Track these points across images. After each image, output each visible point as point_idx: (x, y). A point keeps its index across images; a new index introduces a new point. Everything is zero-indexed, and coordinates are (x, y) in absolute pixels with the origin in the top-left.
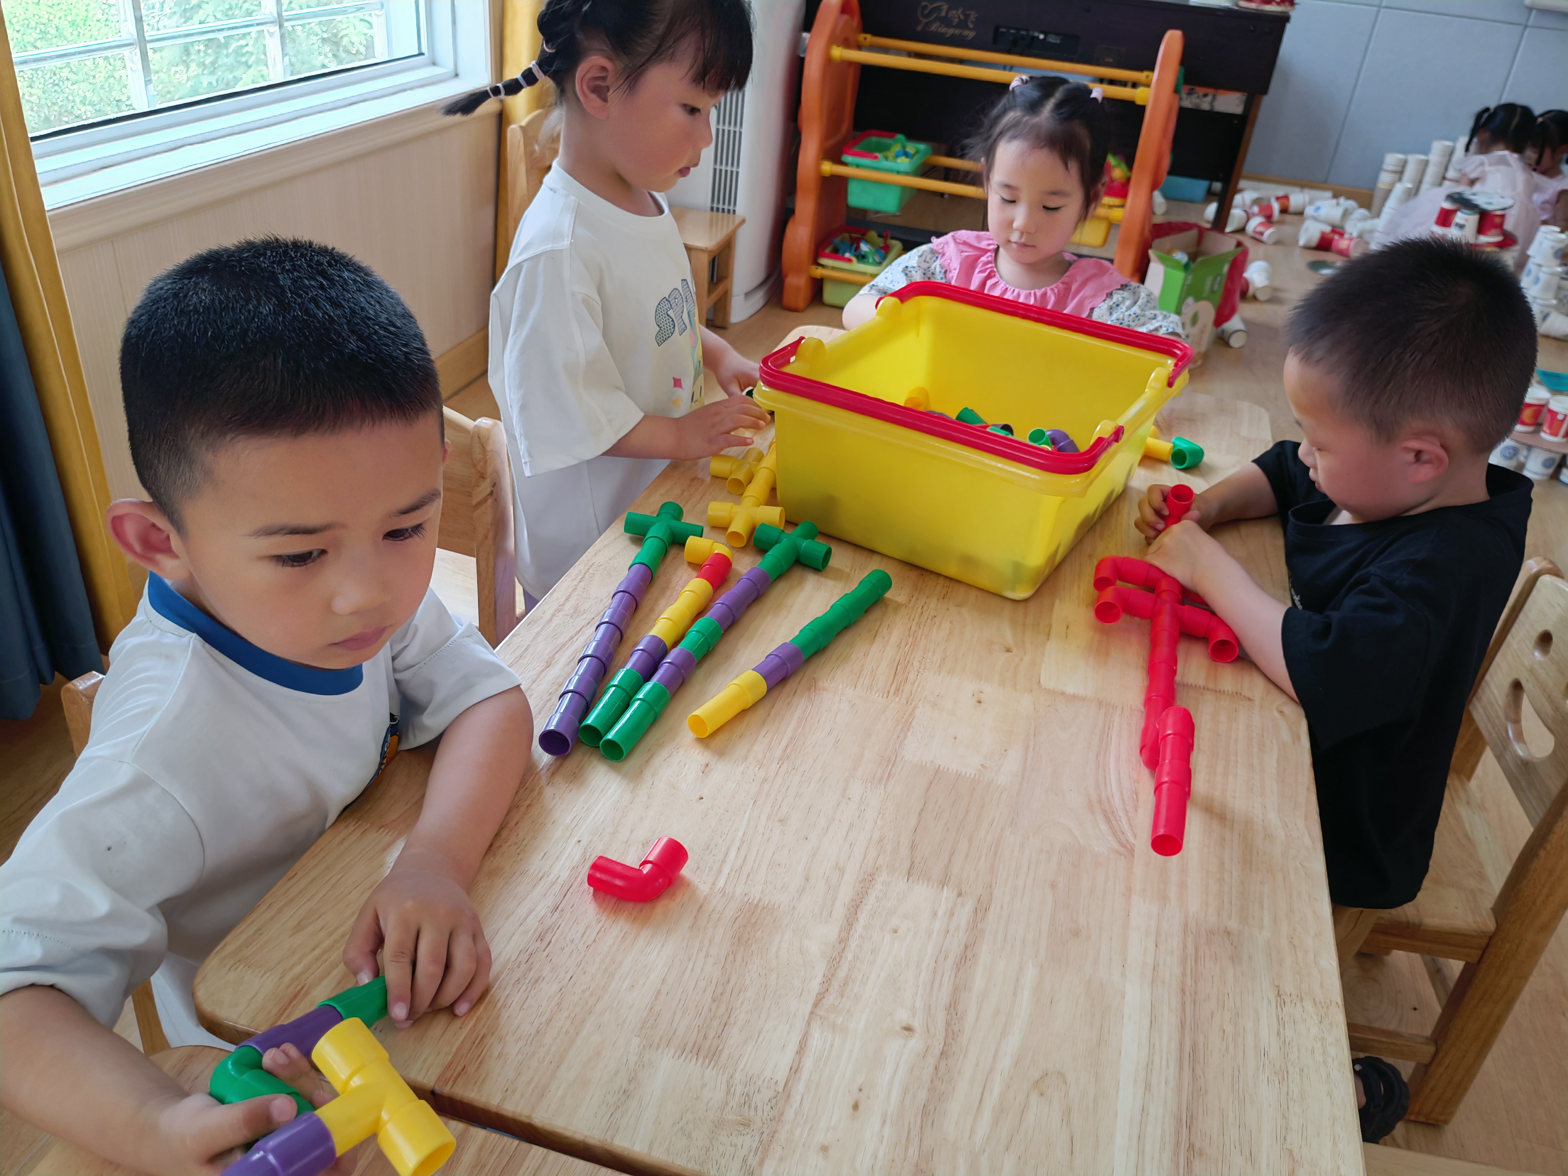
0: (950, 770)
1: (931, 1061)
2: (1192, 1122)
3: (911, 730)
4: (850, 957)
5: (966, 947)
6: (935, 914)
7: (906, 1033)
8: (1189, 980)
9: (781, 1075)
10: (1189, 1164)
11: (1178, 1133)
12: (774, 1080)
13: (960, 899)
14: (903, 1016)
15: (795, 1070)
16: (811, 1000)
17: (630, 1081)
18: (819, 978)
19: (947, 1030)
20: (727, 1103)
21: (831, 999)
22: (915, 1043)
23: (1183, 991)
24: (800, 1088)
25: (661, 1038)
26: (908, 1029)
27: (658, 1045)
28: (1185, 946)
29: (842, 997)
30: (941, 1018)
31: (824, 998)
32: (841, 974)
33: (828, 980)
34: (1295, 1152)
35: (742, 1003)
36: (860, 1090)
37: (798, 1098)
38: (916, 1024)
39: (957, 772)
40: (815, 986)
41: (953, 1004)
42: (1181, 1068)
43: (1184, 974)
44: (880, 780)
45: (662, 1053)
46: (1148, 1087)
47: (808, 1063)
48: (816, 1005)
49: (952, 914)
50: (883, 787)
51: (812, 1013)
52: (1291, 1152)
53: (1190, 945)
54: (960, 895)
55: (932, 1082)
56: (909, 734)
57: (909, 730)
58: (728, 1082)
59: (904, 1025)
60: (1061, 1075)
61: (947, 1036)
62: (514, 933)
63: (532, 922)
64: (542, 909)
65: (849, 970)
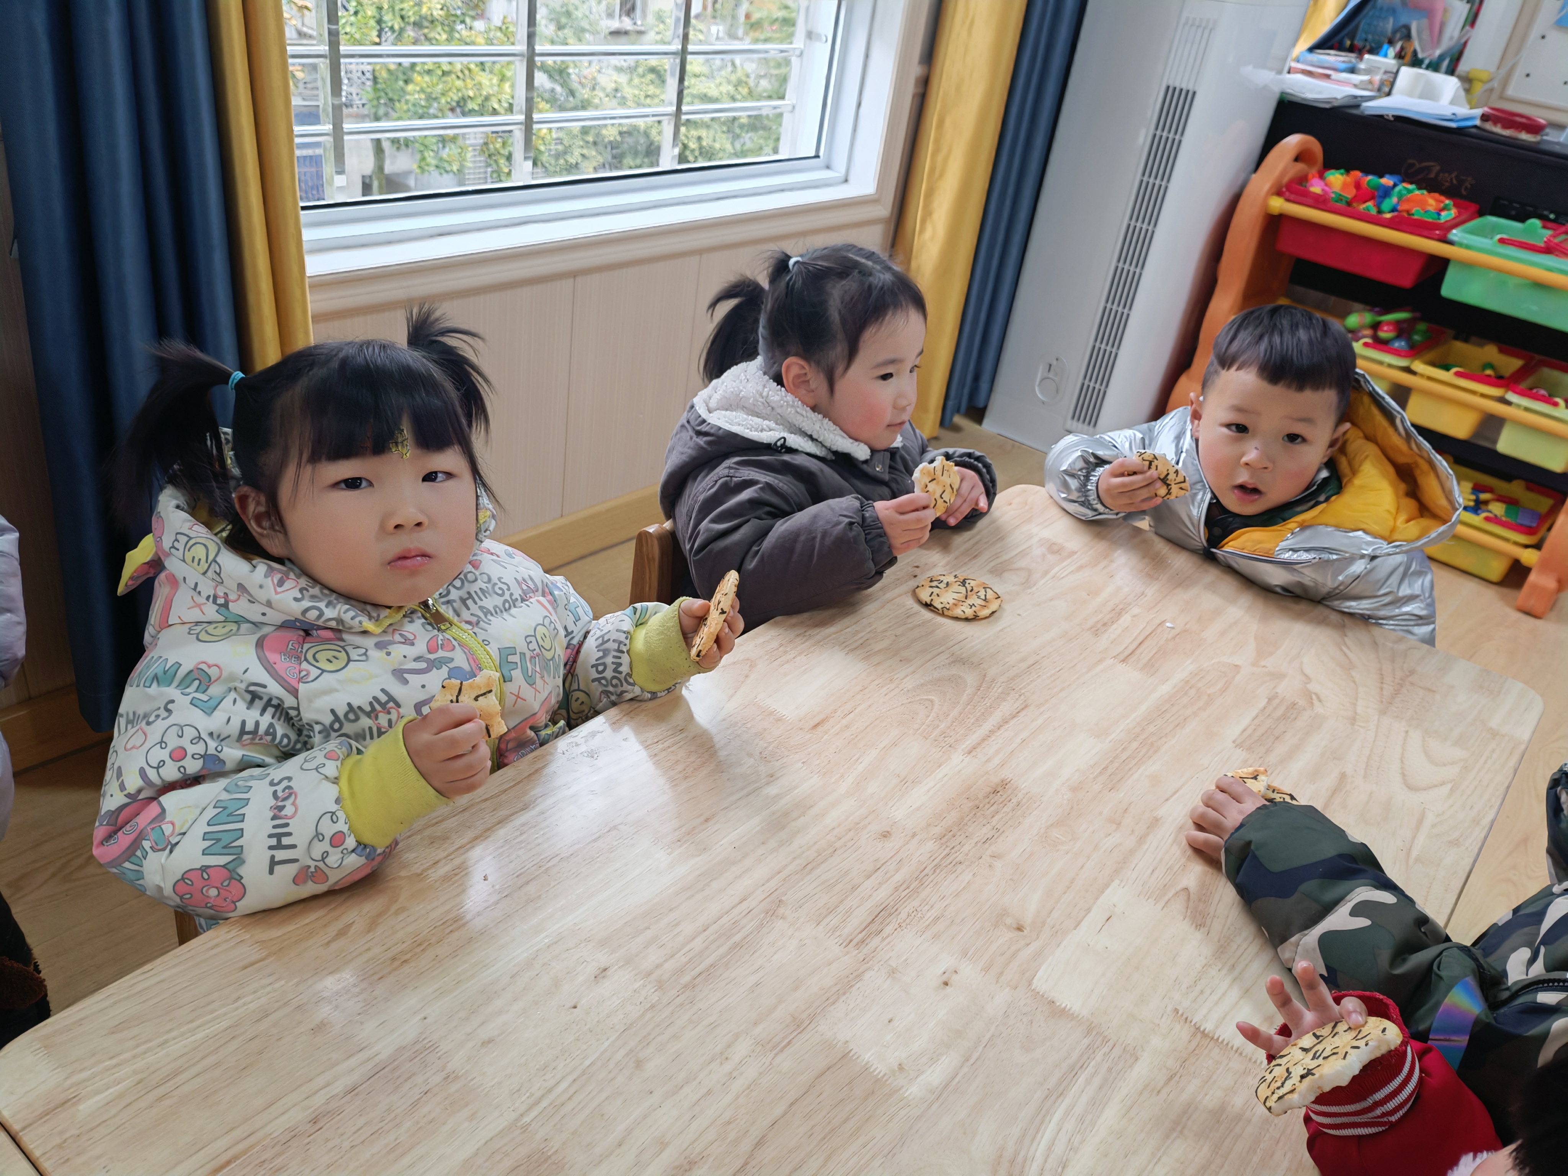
0: (859, 1061)
3: (847, 995)
39: (866, 1064)
44: (774, 1047)
50: (772, 1055)
56: (844, 998)
57: (844, 994)
62: (295, 1105)
63: (319, 1100)
64: (338, 1087)
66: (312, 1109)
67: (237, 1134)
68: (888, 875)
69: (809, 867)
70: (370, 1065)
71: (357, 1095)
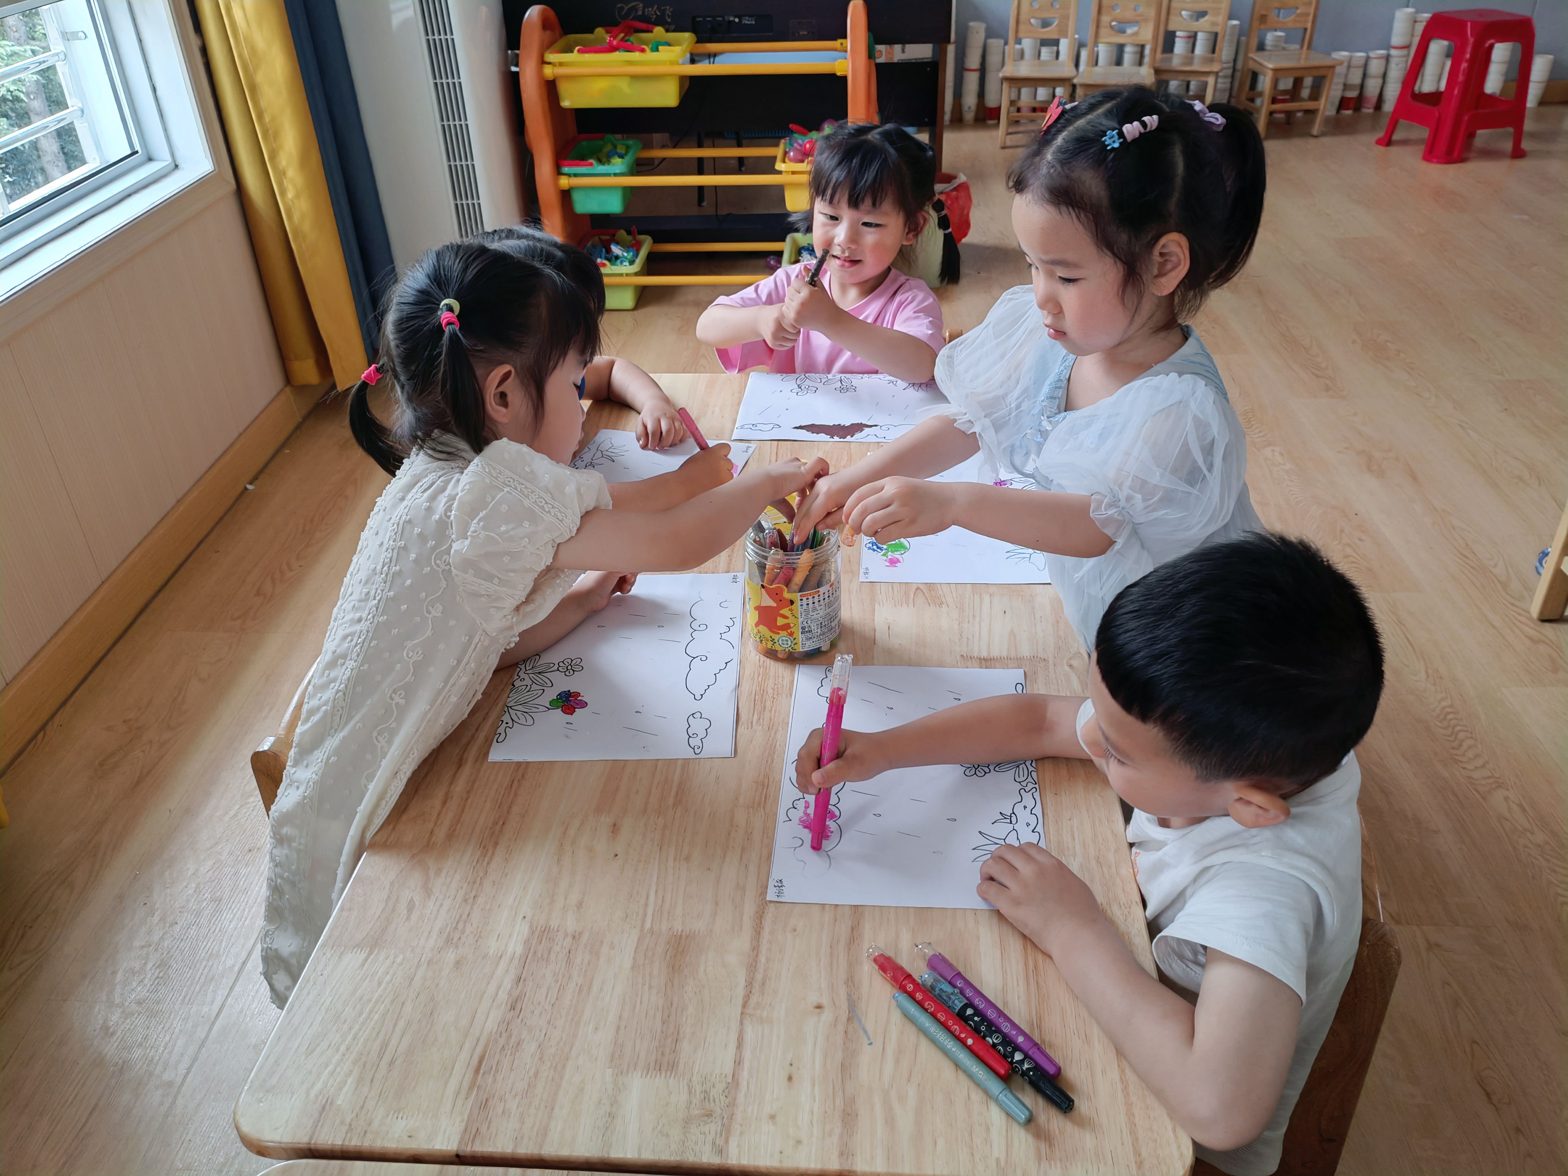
1: (841, 1028)
4: (763, 959)
7: (818, 1010)
9: (728, 1069)
12: (724, 1075)
14: (813, 998)
15: (738, 1063)
16: (740, 1002)
17: (612, 1105)
18: (742, 983)
19: (849, 1000)
20: (691, 1103)
21: (754, 999)
22: (826, 1017)
24: (745, 1074)
25: (629, 1065)
26: (819, 1007)
27: (628, 1071)
29: (763, 994)
30: (842, 992)
31: (749, 998)
32: (759, 976)
33: (749, 984)
35: (686, 1019)
36: (791, 1065)
37: (745, 1083)
38: (825, 1001)
40: (740, 991)
41: (850, 978)
42: (1028, 984)
44: (759, 804)
45: (632, 1076)
47: (747, 1054)
48: (744, 1006)
50: (762, 809)
51: (742, 1013)
55: (844, 1044)
58: (689, 1086)
59: (815, 1004)
62: (490, 1010)
63: (503, 996)
64: (508, 983)
65: (765, 971)
66: (503, 1005)
67: (467, 1046)
70: (516, 962)
71: (525, 980)
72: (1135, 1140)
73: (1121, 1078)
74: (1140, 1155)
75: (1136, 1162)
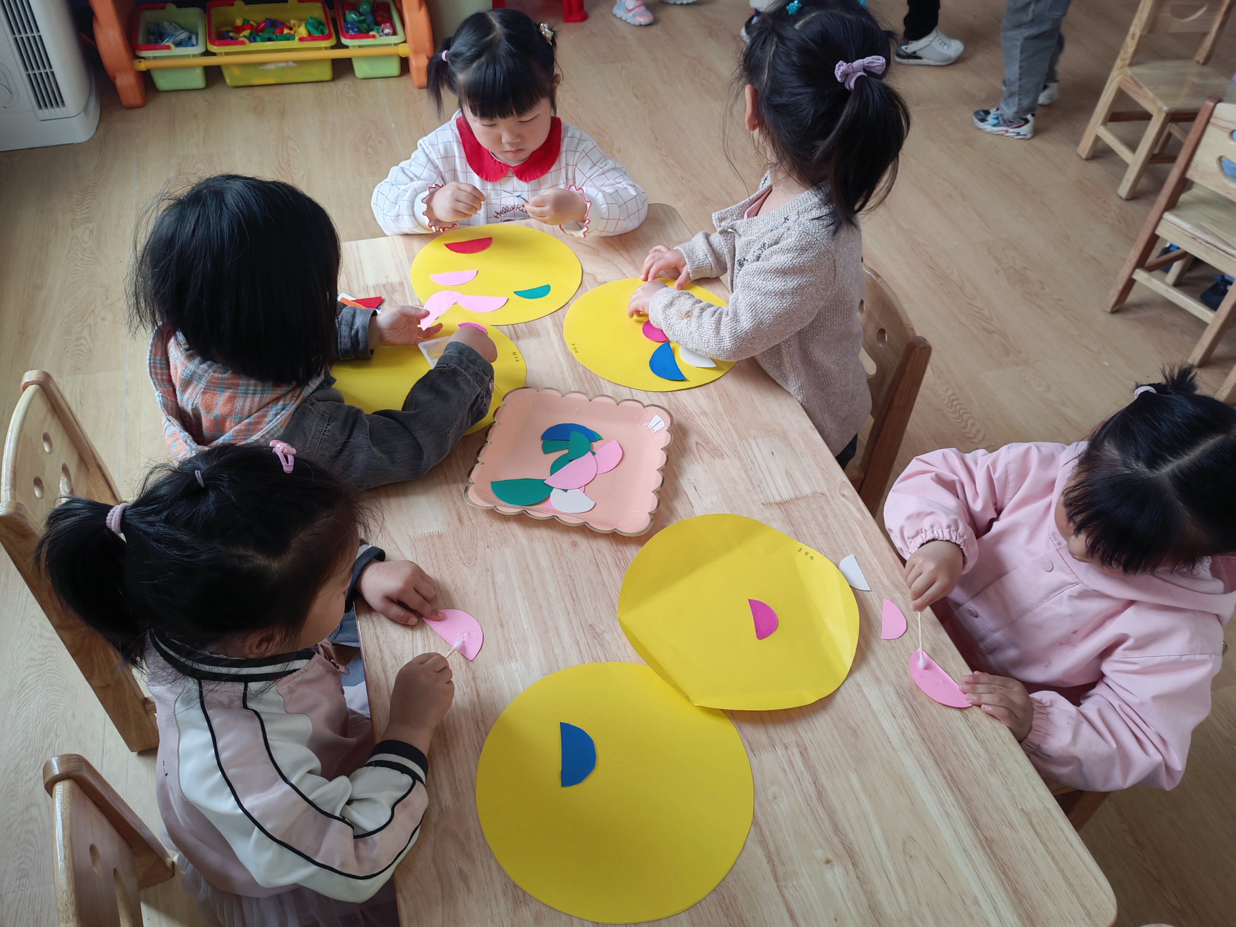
1: (852, 874)
2: (978, 823)
4: (768, 833)
5: (815, 783)
6: (784, 770)
7: (829, 865)
8: (922, 731)
10: (992, 851)
11: (977, 835)
13: (788, 750)
14: (819, 853)
16: (771, 878)
18: (764, 861)
19: (845, 848)
21: (780, 871)
22: (838, 870)
23: (924, 739)
26: (828, 862)
28: (905, 706)
29: (784, 864)
30: (836, 840)
31: (776, 872)
32: (772, 849)
33: (770, 859)
34: (1025, 809)
35: (742, 907)
36: (836, 920)
38: (829, 855)
40: (767, 868)
41: (835, 828)
42: (953, 792)
43: (917, 728)
46: (947, 814)
48: (777, 880)
49: (793, 765)
51: (778, 887)
52: (1022, 809)
53: (907, 705)
54: (786, 748)
55: (862, 888)
59: (824, 860)
60: (911, 837)
61: (848, 852)
65: (774, 842)
68: (605, 563)
69: (574, 596)
72: (1078, 897)
73: (1047, 851)
74: (1086, 907)
75: (1086, 914)
